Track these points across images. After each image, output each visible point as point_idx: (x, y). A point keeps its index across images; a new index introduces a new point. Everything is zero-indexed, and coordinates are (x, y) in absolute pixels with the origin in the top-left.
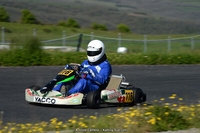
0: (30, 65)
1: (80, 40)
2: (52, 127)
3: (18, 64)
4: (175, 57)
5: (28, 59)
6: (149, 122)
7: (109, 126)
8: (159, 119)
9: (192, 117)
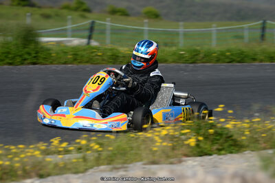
0: (22, 64)
1: (91, 29)
2: (53, 149)
3: (5, 62)
4: (223, 54)
5: (20, 56)
6: (186, 142)
7: (132, 148)
8: (201, 138)
9: (245, 136)
